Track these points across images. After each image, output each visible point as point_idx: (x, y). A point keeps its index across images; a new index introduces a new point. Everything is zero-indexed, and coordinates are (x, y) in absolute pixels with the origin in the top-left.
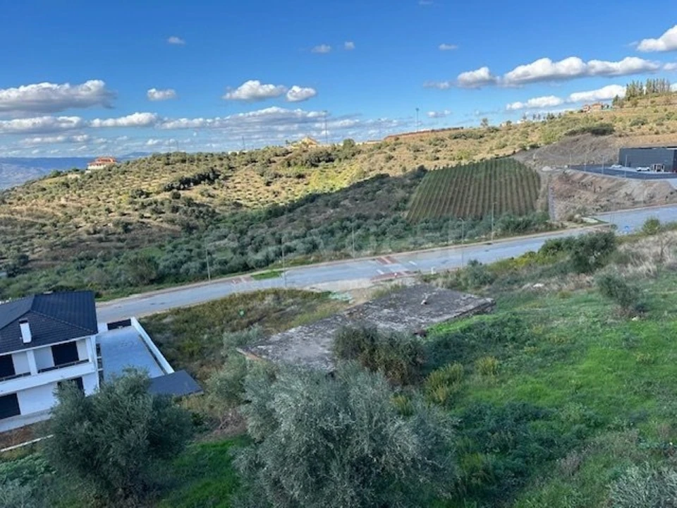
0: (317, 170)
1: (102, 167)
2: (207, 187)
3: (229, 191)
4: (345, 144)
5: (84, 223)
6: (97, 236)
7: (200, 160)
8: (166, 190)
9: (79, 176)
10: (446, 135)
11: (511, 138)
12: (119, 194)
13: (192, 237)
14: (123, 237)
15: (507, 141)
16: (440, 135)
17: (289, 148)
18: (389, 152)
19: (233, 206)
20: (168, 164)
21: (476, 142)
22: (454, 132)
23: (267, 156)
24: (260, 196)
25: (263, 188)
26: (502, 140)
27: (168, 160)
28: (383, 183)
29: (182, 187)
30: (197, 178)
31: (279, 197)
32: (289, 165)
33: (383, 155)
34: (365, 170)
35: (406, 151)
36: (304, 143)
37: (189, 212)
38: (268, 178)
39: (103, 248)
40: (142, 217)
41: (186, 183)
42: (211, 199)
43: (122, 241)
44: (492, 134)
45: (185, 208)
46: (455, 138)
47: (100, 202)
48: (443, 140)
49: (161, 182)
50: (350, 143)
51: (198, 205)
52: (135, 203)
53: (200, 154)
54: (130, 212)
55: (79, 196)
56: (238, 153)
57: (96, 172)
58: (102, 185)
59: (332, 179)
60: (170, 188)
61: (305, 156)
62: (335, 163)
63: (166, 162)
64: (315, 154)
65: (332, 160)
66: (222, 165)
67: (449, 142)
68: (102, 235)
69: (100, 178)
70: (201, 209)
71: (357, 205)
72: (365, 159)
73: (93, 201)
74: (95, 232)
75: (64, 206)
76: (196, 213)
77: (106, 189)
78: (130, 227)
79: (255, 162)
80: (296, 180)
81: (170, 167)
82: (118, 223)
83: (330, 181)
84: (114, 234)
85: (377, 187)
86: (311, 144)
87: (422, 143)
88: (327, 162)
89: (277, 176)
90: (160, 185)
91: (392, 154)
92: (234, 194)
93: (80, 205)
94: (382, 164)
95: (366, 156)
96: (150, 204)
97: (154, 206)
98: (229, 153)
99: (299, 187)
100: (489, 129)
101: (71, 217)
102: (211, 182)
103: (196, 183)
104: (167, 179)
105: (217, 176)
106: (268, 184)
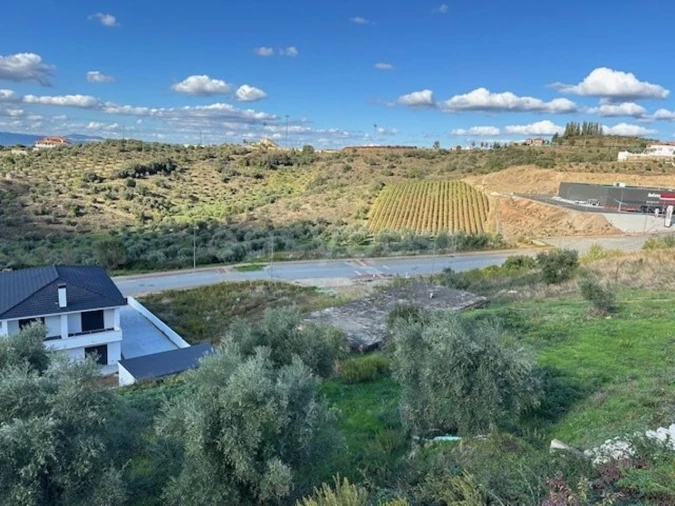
0: (276, 173)
1: (51, 146)
2: (163, 177)
3: (185, 184)
4: (304, 150)
5: (31, 202)
6: (46, 217)
7: (156, 150)
8: (120, 177)
9: (25, 153)
10: (400, 152)
11: (460, 162)
12: (69, 176)
13: (146, 226)
14: (73, 220)
15: (456, 163)
16: (396, 152)
17: (248, 147)
18: (347, 163)
19: (190, 200)
20: (123, 151)
21: (428, 161)
22: (408, 151)
23: (225, 153)
24: (217, 192)
25: (221, 184)
26: (452, 162)
27: (123, 147)
28: (342, 192)
29: (137, 175)
30: (153, 167)
31: (236, 195)
32: (248, 164)
33: (341, 165)
34: (324, 177)
35: (363, 163)
36: (264, 145)
37: (144, 201)
38: (226, 175)
39: (52, 230)
40: (95, 201)
41: (141, 171)
42: (167, 190)
43: (74, 224)
44: (443, 156)
45: (140, 197)
46: (410, 156)
47: (50, 182)
48: (398, 157)
49: (115, 168)
50: (309, 149)
51: (154, 195)
52: (88, 187)
53: (157, 144)
54: (83, 195)
55: (27, 173)
56: (195, 146)
57: (45, 150)
58: (52, 165)
59: (291, 183)
60: (125, 176)
61: (264, 158)
62: (294, 167)
63: (122, 148)
64: (275, 156)
65: (291, 165)
66: (179, 157)
67: (403, 159)
68: (51, 217)
69: (49, 157)
70: (156, 198)
71: (318, 210)
72: (323, 167)
73: (42, 180)
74: (44, 213)
75: (9, 183)
76: (152, 202)
77: (57, 170)
78: (81, 211)
79: (213, 157)
80: (254, 180)
81: (125, 153)
82: (69, 206)
83: (288, 185)
84: (64, 216)
85: (338, 195)
86: (270, 146)
87: (378, 157)
88: (286, 165)
89: (235, 174)
90: (115, 171)
91: (351, 164)
92: (190, 187)
93: (26, 183)
94: (340, 174)
95: (324, 163)
96: (104, 190)
97: (107, 192)
98: (186, 146)
99: (257, 187)
100: (440, 151)
101: (16, 195)
102: (168, 173)
103: (152, 173)
104: (122, 165)
105: (174, 168)
106: (226, 181)
